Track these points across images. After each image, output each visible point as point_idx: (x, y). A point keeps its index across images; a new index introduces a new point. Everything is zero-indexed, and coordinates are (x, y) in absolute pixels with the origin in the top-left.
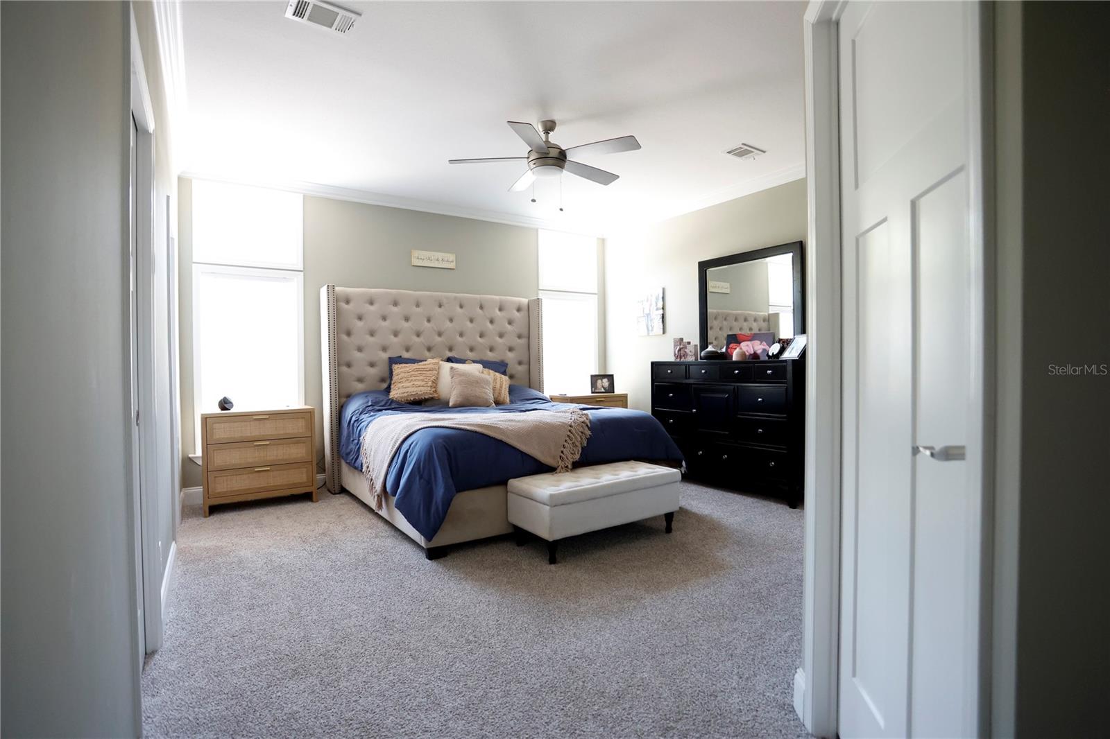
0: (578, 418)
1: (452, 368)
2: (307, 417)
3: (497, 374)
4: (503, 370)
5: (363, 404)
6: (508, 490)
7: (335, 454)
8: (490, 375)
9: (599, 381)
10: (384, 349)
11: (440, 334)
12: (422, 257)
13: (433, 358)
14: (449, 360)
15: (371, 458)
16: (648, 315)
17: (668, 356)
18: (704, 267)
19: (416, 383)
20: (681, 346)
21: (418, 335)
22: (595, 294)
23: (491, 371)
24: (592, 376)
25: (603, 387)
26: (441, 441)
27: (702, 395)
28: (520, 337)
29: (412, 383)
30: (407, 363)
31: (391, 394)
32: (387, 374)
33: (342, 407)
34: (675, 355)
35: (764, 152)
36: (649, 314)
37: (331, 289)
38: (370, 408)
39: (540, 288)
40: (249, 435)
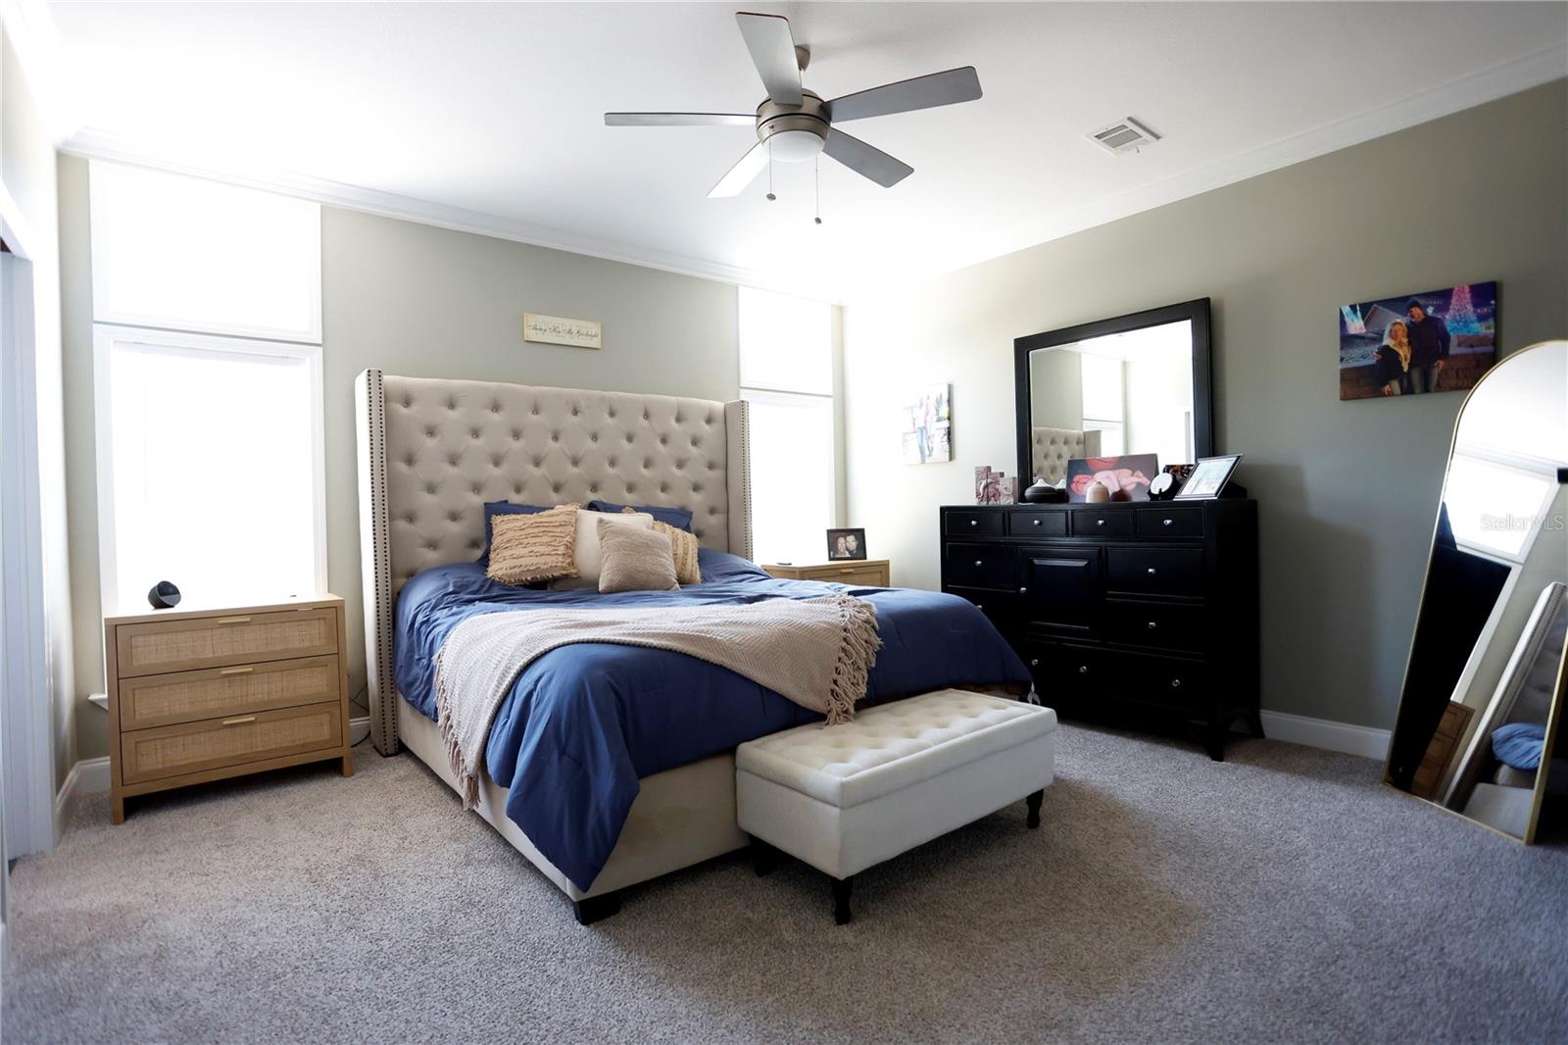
0: (857, 614)
1: (601, 521)
2: (329, 615)
3: (678, 531)
4: (684, 524)
5: (438, 589)
6: (738, 765)
7: (387, 681)
8: (667, 533)
9: (841, 540)
10: (477, 488)
11: (575, 462)
12: (542, 326)
13: (565, 503)
14: (593, 506)
15: (455, 701)
16: (923, 430)
17: (967, 497)
18: (1024, 347)
19: (535, 549)
20: (989, 480)
21: (537, 463)
22: (830, 396)
23: (667, 526)
24: (830, 532)
25: (847, 549)
26: (601, 673)
27: (1036, 562)
28: (711, 466)
29: (529, 549)
30: (519, 514)
31: (490, 569)
32: (481, 533)
33: (399, 594)
34: (978, 494)
35: (1157, 137)
36: (925, 427)
37: (375, 377)
38: (451, 598)
39: (742, 385)
40: (211, 655)
